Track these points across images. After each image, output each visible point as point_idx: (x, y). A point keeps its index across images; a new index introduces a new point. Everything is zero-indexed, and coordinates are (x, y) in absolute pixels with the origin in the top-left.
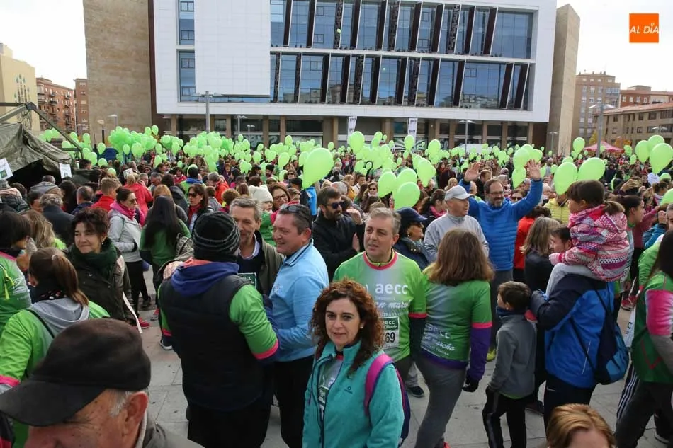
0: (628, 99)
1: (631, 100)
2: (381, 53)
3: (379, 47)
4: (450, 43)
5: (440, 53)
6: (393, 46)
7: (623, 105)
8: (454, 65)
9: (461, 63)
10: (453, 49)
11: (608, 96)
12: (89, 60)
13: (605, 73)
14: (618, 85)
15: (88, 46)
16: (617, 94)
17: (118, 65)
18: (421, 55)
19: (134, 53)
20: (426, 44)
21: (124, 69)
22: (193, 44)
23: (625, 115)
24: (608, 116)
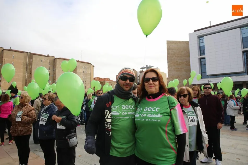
12: (168, 67)
15: (168, 62)
17: (179, 68)
19: (185, 63)
21: (181, 69)
22: (205, 55)
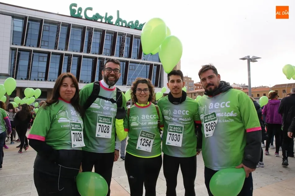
0: (197, 87)
1: (198, 87)
2: (82, 54)
3: (81, 51)
4: (121, 52)
5: (116, 56)
6: (90, 51)
7: (196, 89)
8: (123, 64)
9: (127, 62)
10: (123, 55)
11: (190, 86)
13: (187, 76)
14: (193, 81)
16: (193, 85)
18: (105, 57)
20: (108, 52)
23: (198, 93)
24: (192, 94)
